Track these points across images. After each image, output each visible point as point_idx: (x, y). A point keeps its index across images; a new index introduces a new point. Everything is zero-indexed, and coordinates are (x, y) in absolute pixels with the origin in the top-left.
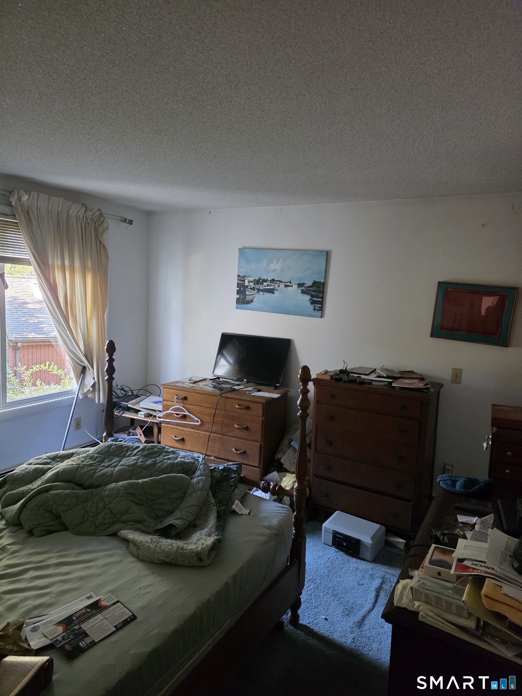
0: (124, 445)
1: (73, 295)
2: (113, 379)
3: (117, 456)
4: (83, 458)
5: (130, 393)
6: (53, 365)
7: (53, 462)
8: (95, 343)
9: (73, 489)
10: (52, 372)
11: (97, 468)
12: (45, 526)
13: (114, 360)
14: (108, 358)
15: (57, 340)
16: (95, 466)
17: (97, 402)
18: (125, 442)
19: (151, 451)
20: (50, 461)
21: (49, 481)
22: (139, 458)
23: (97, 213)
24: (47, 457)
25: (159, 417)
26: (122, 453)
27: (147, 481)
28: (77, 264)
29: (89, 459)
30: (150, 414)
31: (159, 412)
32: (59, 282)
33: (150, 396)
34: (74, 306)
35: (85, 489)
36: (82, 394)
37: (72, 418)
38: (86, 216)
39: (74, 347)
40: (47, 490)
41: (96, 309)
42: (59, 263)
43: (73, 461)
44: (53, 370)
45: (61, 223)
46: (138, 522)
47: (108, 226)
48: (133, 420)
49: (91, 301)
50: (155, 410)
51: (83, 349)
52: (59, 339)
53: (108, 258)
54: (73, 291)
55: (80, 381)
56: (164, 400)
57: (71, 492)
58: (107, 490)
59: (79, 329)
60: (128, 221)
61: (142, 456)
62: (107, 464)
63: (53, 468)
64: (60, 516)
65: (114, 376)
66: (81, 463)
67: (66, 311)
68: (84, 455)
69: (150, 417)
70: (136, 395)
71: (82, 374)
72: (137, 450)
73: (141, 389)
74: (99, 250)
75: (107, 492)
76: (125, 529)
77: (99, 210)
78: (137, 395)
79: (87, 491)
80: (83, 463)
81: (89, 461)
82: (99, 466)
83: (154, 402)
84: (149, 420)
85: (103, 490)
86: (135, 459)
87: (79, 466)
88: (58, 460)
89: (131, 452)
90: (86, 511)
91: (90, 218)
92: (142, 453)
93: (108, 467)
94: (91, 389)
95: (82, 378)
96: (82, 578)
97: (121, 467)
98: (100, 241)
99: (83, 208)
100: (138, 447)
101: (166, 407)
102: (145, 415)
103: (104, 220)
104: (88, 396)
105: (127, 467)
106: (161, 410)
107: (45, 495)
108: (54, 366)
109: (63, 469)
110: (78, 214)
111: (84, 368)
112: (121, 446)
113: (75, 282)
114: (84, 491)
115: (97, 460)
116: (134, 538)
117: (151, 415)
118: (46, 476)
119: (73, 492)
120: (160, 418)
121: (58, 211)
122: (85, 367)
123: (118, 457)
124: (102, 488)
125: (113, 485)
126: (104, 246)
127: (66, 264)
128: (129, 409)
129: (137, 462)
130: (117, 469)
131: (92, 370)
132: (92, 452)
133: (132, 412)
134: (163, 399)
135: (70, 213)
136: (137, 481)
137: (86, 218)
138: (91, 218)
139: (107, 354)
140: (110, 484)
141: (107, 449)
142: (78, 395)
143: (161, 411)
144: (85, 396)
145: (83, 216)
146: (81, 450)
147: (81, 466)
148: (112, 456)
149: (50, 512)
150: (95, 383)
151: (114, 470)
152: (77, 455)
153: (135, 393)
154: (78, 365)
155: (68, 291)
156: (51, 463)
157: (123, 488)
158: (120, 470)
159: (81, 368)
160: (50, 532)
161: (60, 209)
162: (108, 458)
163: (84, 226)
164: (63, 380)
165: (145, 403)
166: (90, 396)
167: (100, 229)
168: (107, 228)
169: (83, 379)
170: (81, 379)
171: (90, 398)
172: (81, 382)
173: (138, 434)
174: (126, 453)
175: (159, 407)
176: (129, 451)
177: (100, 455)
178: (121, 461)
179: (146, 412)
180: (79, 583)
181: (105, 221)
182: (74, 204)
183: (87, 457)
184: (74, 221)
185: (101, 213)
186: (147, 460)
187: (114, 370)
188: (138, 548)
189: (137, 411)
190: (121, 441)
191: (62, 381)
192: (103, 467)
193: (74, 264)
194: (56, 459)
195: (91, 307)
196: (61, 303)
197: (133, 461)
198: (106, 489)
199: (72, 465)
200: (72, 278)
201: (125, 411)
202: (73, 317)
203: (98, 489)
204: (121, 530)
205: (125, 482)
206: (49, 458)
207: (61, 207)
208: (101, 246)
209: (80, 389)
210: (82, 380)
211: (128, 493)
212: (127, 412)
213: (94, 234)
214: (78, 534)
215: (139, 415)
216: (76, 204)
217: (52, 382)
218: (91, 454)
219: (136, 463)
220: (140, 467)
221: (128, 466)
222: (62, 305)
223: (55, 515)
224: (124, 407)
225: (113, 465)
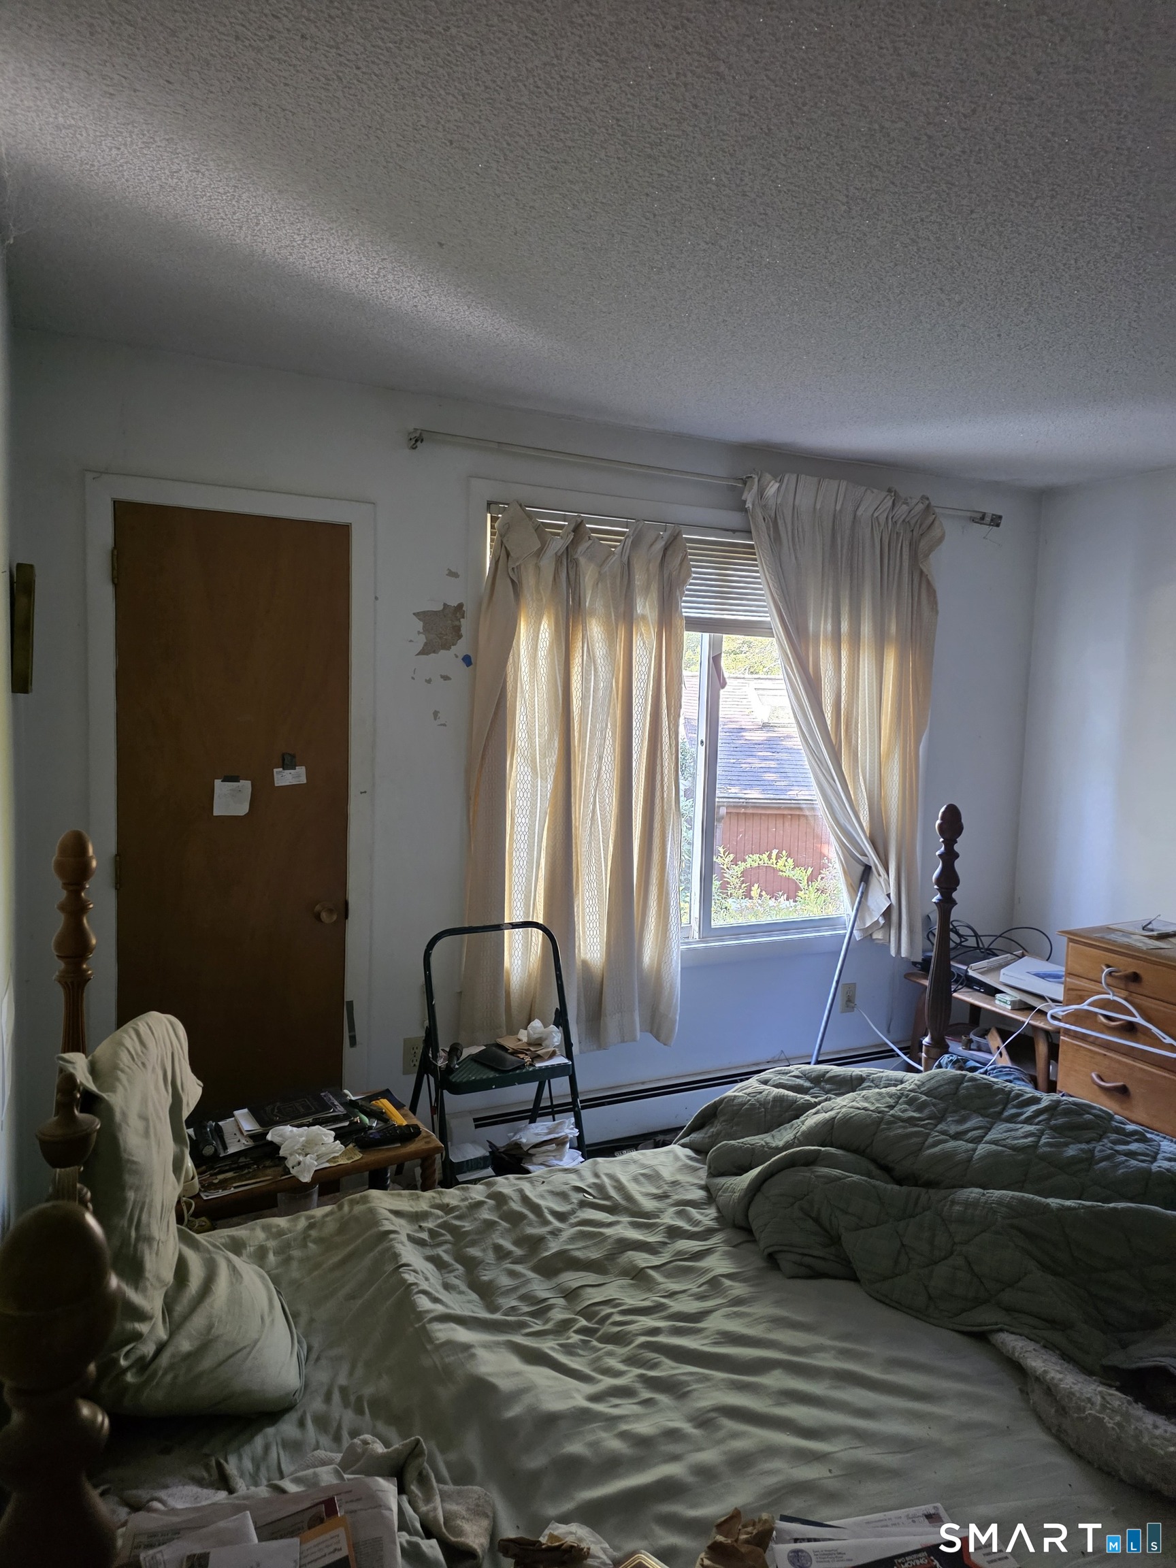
0: (996, 1086)
1: (853, 699)
2: (954, 903)
3: (980, 1112)
4: (891, 1097)
5: (972, 942)
6: (785, 858)
7: (815, 1090)
8: (895, 813)
9: (870, 1175)
10: (782, 871)
11: (928, 1134)
12: (806, 1255)
13: (957, 856)
14: (943, 849)
15: (815, 806)
16: (922, 1126)
17: (893, 953)
18: (985, 1073)
19: (1076, 1119)
20: (807, 1084)
21: (810, 1137)
22: (1042, 1132)
23: (921, 507)
24: (801, 1072)
25: (1053, 1017)
26: (991, 1107)
27: (1074, 1209)
28: (866, 629)
29: (906, 1103)
30: (1026, 1003)
31: (1053, 1004)
32: (827, 670)
33: (1023, 956)
34: (853, 726)
35: (899, 1182)
36: (860, 930)
37: (838, 982)
38: (892, 518)
39: (849, 821)
40: (810, 1161)
41: (902, 731)
42: (829, 627)
43: (866, 1099)
44: (784, 869)
45: (839, 539)
46: (1052, 1323)
47: (944, 533)
48: (976, 1010)
49: (892, 713)
50: (1042, 998)
51: (868, 824)
52: (820, 804)
53: (937, 612)
54: (853, 691)
55: (858, 899)
56: (1069, 974)
57: (866, 1181)
58: (958, 1203)
59: (861, 778)
60: (988, 519)
61: (1051, 1128)
62: (953, 1129)
63: (819, 1107)
64: (840, 1238)
65: (955, 895)
66: (886, 1109)
67: (836, 735)
68: (892, 1089)
69: (1026, 1012)
70: (988, 949)
71: (863, 883)
72: (1034, 1108)
73: (1000, 936)
74: (916, 594)
75: (957, 1208)
76: (1012, 1333)
77: (924, 498)
78: (990, 950)
79: (905, 1189)
80: (892, 1112)
81: (905, 1110)
82: (932, 1130)
83: (1038, 975)
84: (1027, 1019)
85: (945, 1198)
86: (1031, 1134)
87: (882, 1118)
88: (828, 1086)
89: (1014, 1111)
90: (903, 1245)
91: (901, 520)
92: (1048, 1120)
93: (957, 1136)
94: (882, 921)
95: (862, 893)
96: (905, 1445)
97: (994, 1147)
98: (922, 572)
99: (889, 497)
100: (1036, 1100)
101: (1075, 992)
102: (1013, 1003)
103: (933, 522)
104: (875, 936)
105: (1011, 1152)
106: (1061, 999)
107: (803, 1174)
108: (786, 860)
109: (845, 1116)
110: (876, 515)
111: (867, 869)
112: (988, 1086)
113: (858, 670)
114: (897, 1187)
115: (926, 1112)
116: (1045, 1372)
117: (1032, 1008)
118: (803, 1123)
119: (869, 1183)
120: (1056, 1016)
121: (835, 510)
122: (870, 868)
123: (982, 1115)
124: (943, 1192)
125: (974, 1193)
126: (929, 583)
127: (842, 630)
128: (971, 983)
129: (1038, 1141)
130: (982, 1148)
131: (886, 876)
132: (912, 1086)
133: (979, 991)
134: (1067, 970)
135: (859, 513)
136: (1043, 1200)
137: (894, 520)
138: (904, 521)
139: (942, 840)
140: (963, 1187)
141: (952, 1086)
142: (851, 932)
143: (1061, 1002)
144: (868, 935)
145: (887, 518)
146: (881, 1074)
147: (887, 1117)
148: (964, 1108)
149: (817, 1221)
150: (889, 908)
151: (975, 1150)
152: (871, 1084)
153: (986, 941)
154: (856, 861)
155: (843, 691)
156: (812, 1091)
157: (1004, 1209)
158: (990, 1155)
159: (861, 868)
160: (815, 1274)
161: (838, 508)
162: (955, 1112)
163: (887, 541)
164: (803, 892)
165: (1010, 974)
166: (878, 935)
167: (923, 545)
168: (941, 539)
169: (864, 894)
170: (859, 894)
171: (878, 942)
172: (860, 903)
173: (993, 1051)
174: (1004, 1109)
175: (1056, 990)
176: (1009, 1106)
177: (934, 1100)
178: (990, 1129)
179: (1018, 996)
180: (899, 1456)
181: (937, 523)
182: (869, 492)
183: (900, 1098)
184: (868, 531)
185: (928, 506)
186: (1066, 1145)
187: (957, 882)
188: (1063, 1411)
189: (992, 992)
190: (973, 1069)
191: (800, 894)
192: (943, 1133)
193: (859, 629)
194: (822, 1084)
195: (891, 727)
196: (827, 719)
197: (1025, 1137)
198: (954, 1199)
199: (865, 1109)
200: (854, 661)
201: (960, 987)
202: (850, 750)
203: (931, 1191)
204: (1001, 1330)
205: (1011, 1193)
206: (805, 1076)
207: (841, 503)
208: (923, 586)
209: (858, 919)
210: (861, 898)
211: (1020, 1230)
212: (965, 989)
213: (907, 557)
214: (885, 1300)
215: (997, 1002)
216: (875, 491)
217: (780, 893)
218: (910, 1091)
219: (1035, 1146)
220: (1043, 1158)
221: (1013, 1148)
222: (829, 722)
223: (826, 1231)
224: (958, 975)
225: (970, 1134)
